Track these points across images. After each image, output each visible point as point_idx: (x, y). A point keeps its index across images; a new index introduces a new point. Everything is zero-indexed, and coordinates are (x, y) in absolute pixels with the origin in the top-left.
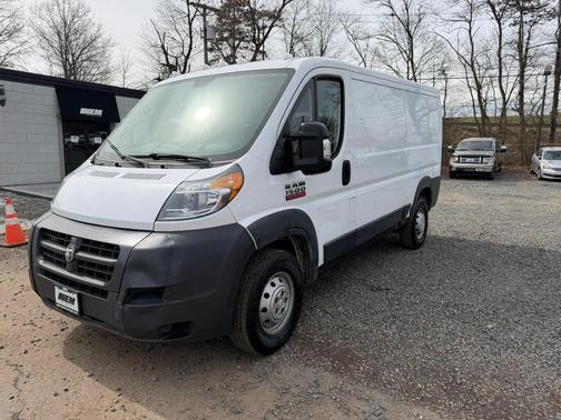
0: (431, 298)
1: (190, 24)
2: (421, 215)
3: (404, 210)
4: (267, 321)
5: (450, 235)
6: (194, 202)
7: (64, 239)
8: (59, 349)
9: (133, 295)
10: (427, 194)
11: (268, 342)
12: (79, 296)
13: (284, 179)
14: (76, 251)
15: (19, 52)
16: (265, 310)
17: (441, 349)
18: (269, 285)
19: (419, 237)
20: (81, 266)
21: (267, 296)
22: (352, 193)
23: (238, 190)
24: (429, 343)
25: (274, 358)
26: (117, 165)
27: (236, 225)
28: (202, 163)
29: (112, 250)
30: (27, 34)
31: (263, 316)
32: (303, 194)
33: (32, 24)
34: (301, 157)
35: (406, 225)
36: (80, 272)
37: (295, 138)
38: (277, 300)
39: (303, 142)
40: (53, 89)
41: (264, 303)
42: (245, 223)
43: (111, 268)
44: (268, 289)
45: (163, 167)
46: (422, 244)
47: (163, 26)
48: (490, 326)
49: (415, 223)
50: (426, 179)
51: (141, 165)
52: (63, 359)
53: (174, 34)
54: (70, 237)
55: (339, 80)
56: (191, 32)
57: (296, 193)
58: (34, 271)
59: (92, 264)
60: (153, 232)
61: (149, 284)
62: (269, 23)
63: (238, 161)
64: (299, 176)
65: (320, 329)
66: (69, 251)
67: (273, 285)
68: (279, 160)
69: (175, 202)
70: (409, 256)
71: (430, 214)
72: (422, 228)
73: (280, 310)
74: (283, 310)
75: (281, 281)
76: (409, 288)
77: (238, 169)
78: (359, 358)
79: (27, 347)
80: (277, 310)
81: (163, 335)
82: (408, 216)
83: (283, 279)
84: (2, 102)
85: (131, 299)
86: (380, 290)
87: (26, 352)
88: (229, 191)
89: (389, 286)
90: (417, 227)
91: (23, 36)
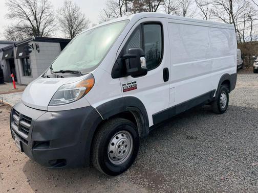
0: (220, 144)
1: (121, 9)
3: (212, 93)
4: (114, 158)
5: (244, 105)
9: (36, 144)
10: (227, 83)
12: (20, 142)
14: (20, 120)
16: (112, 152)
17: (217, 178)
18: (115, 138)
19: (223, 107)
20: (21, 128)
21: (113, 144)
22: (172, 85)
23: (91, 88)
24: (210, 174)
25: (119, 177)
27: (90, 106)
30: (56, 22)
31: (111, 155)
32: (135, 88)
34: (130, 68)
35: (213, 102)
37: (126, 58)
38: (119, 146)
39: (131, 59)
40: (59, 44)
41: (111, 148)
42: (95, 106)
44: (114, 140)
45: (62, 77)
46: (225, 110)
47: (109, 11)
48: (253, 164)
49: (219, 100)
50: (226, 75)
52: (21, 171)
53: (114, 14)
54: (19, 113)
55: (160, 24)
56: (121, 12)
59: (24, 127)
60: (47, 111)
63: (92, 72)
65: (150, 161)
66: (18, 120)
67: (117, 138)
68: (117, 70)
70: (216, 118)
71: (229, 94)
72: (225, 103)
73: (122, 152)
74: (124, 152)
75: (123, 135)
76: (210, 137)
77: (92, 77)
78: (166, 181)
79: (10, 163)
80: (120, 152)
81: (53, 165)
82: (214, 96)
83: (124, 135)
84: (39, 51)
85: (37, 146)
86: (193, 138)
87: (8, 166)
88: (85, 88)
89: (198, 136)
90: (221, 102)
91: (54, 23)
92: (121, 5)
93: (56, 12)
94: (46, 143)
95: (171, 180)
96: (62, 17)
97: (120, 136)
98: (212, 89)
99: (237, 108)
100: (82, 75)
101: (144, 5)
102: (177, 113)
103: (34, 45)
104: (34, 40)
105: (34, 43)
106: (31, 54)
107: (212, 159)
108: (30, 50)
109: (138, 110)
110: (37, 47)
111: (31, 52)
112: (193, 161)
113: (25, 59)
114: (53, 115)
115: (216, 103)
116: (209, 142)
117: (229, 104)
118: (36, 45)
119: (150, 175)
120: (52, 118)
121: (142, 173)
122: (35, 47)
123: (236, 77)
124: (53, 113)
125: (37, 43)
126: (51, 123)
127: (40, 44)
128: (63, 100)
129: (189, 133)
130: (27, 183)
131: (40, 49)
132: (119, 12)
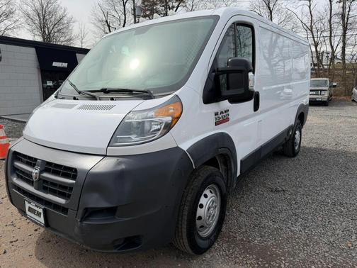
1: (124, 6)
2: (298, 132)
3: (289, 129)
4: (202, 227)
6: (140, 129)
7: (31, 161)
8: (31, 249)
9: (90, 213)
11: (202, 243)
12: (45, 211)
13: (214, 108)
14: (41, 172)
15: (13, 27)
16: (200, 218)
17: (343, 246)
18: (203, 197)
19: (296, 148)
20: (45, 185)
21: (202, 206)
22: (260, 117)
23: (178, 118)
24: (332, 240)
25: (208, 256)
26: (75, 98)
27: (177, 148)
28: (146, 95)
29: (70, 172)
31: (198, 223)
32: (228, 120)
33: (21, 9)
35: (289, 140)
36: (45, 189)
38: (209, 208)
39: (231, 75)
40: (34, 49)
41: (200, 212)
43: (70, 188)
44: (203, 200)
45: (112, 99)
46: (298, 153)
49: (294, 138)
50: (302, 106)
51: (94, 98)
52: (34, 259)
53: (114, 13)
54: (36, 159)
55: (251, 26)
56: (125, 11)
57: (222, 119)
58: (10, 186)
59: (54, 183)
60: (105, 156)
61: (104, 204)
62: (176, 4)
63: (177, 93)
64: (225, 104)
65: (240, 228)
66: (35, 172)
68: (211, 91)
69: (125, 129)
72: (298, 142)
73: (211, 216)
74: (213, 216)
75: (211, 192)
76: (300, 189)
77: (178, 99)
78: (278, 255)
79: (6, 248)
80: (209, 217)
82: (291, 133)
86: (278, 191)
87: (5, 252)
88: (170, 118)
89: (284, 188)
90: (295, 141)
91: (16, 17)
100: (155, 97)
101: (156, 4)
107: (320, 219)
109: (229, 153)
112: (298, 223)
116: (303, 195)
119: (251, 248)
121: (237, 246)
127: (2, 46)
129: (270, 185)
131: (2, 55)
132: (123, 11)
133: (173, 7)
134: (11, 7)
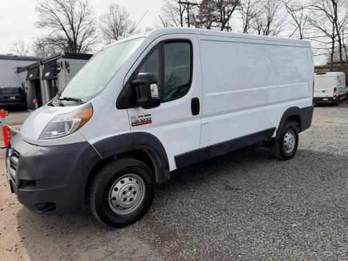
1: (181, 15)
4: (117, 206)
15: (94, 43)
19: (289, 152)
21: (116, 189)
22: (204, 120)
23: (88, 120)
24: (234, 233)
27: (86, 142)
30: (98, 32)
33: (100, 26)
34: (140, 97)
35: (272, 143)
37: (136, 84)
41: (114, 194)
42: (92, 142)
48: (294, 225)
49: (282, 141)
50: (295, 109)
53: (173, 23)
55: (189, 42)
56: (182, 20)
57: (142, 121)
59: (13, 163)
60: (38, 145)
62: (231, 8)
63: (91, 101)
67: (123, 182)
68: (123, 99)
71: (300, 134)
72: (292, 145)
73: (128, 199)
74: (131, 199)
75: (131, 180)
76: (255, 189)
77: (91, 106)
78: (177, 237)
80: (125, 200)
81: (40, 209)
82: (274, 135)
83: (133, 179)
84: (69, 71)
85: (24, 186)
87: (2, 210)
88: (80, 120)
89: (240, 187)
90: (285, 144)
91: (96, 34)
92: (182, 10)
93: (98, 20)
94: (32, 183)
95: (182, 237)
96: (106, 26)
97: (126, 180)
98: (270, 127)
99: (311, 154)
100: (82, 104)
101: (214, 10)
102: (213, 154)
103: (64, 63)
104: (63, 57)
105: (63, 60)
106: (59, 74)
107: (245, 215)
108: (59, 69)
109: (152, 150)
110: (67, 65)
111: (59, 71)
112: (220, 216)
113: (53, 81)
114: (41, 151)
115: (277, 145)
116: (251, 194)
117: (298, 148)
118: (66, 63)
119: (161, 230)
120: (40, 153)
121: (152, 227)
122: (64, 66)
123: (312, 111)
124: (42, 148)
125: (67, 60)
126: (37, 159)
127: (70, 61)
128: (55, 133)
129: (231, 183)
130: (17, 230)
131: (71, 67)
132: (180, 20)
133: (228, 11)
134: (93, 26)
